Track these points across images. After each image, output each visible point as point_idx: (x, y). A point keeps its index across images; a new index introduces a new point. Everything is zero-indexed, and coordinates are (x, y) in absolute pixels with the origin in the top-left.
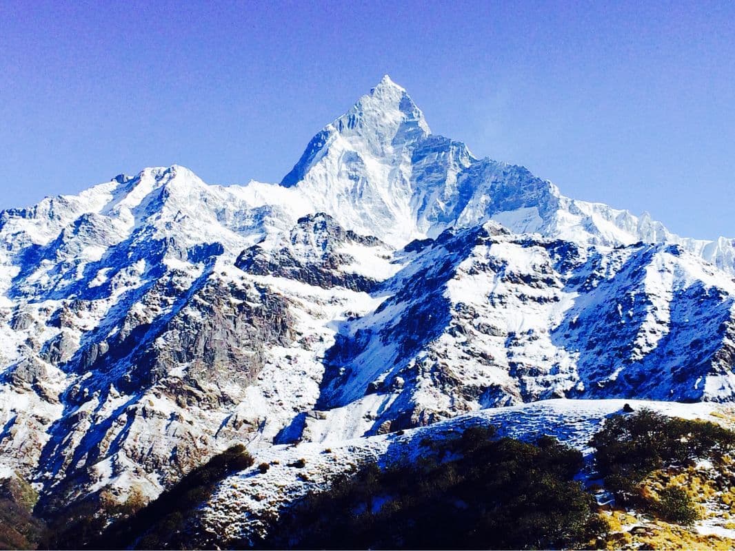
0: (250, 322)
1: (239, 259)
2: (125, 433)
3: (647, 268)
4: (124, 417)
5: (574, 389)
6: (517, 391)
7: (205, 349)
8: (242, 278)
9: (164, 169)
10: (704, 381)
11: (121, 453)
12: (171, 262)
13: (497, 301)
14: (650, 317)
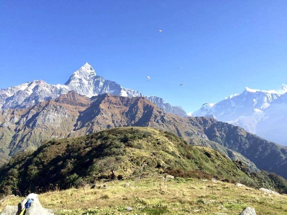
0: (58, 113)
1: (55, 100)
2: (30, 137)
3: (138, 102)
4: (30, 134)
5: (125, 125)
6: (114, 126)
7: (48, 119)
8: (56, 104)
9: (38, 81)
10: (149, 123)
11: (29, 141)
12: (40, 100)
13: (110, 108)
14: (139, 111)
